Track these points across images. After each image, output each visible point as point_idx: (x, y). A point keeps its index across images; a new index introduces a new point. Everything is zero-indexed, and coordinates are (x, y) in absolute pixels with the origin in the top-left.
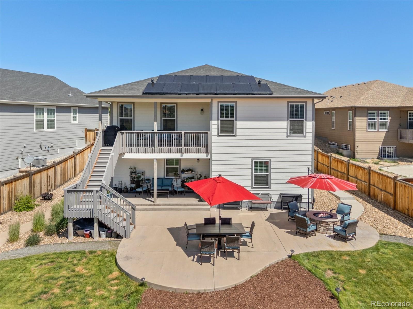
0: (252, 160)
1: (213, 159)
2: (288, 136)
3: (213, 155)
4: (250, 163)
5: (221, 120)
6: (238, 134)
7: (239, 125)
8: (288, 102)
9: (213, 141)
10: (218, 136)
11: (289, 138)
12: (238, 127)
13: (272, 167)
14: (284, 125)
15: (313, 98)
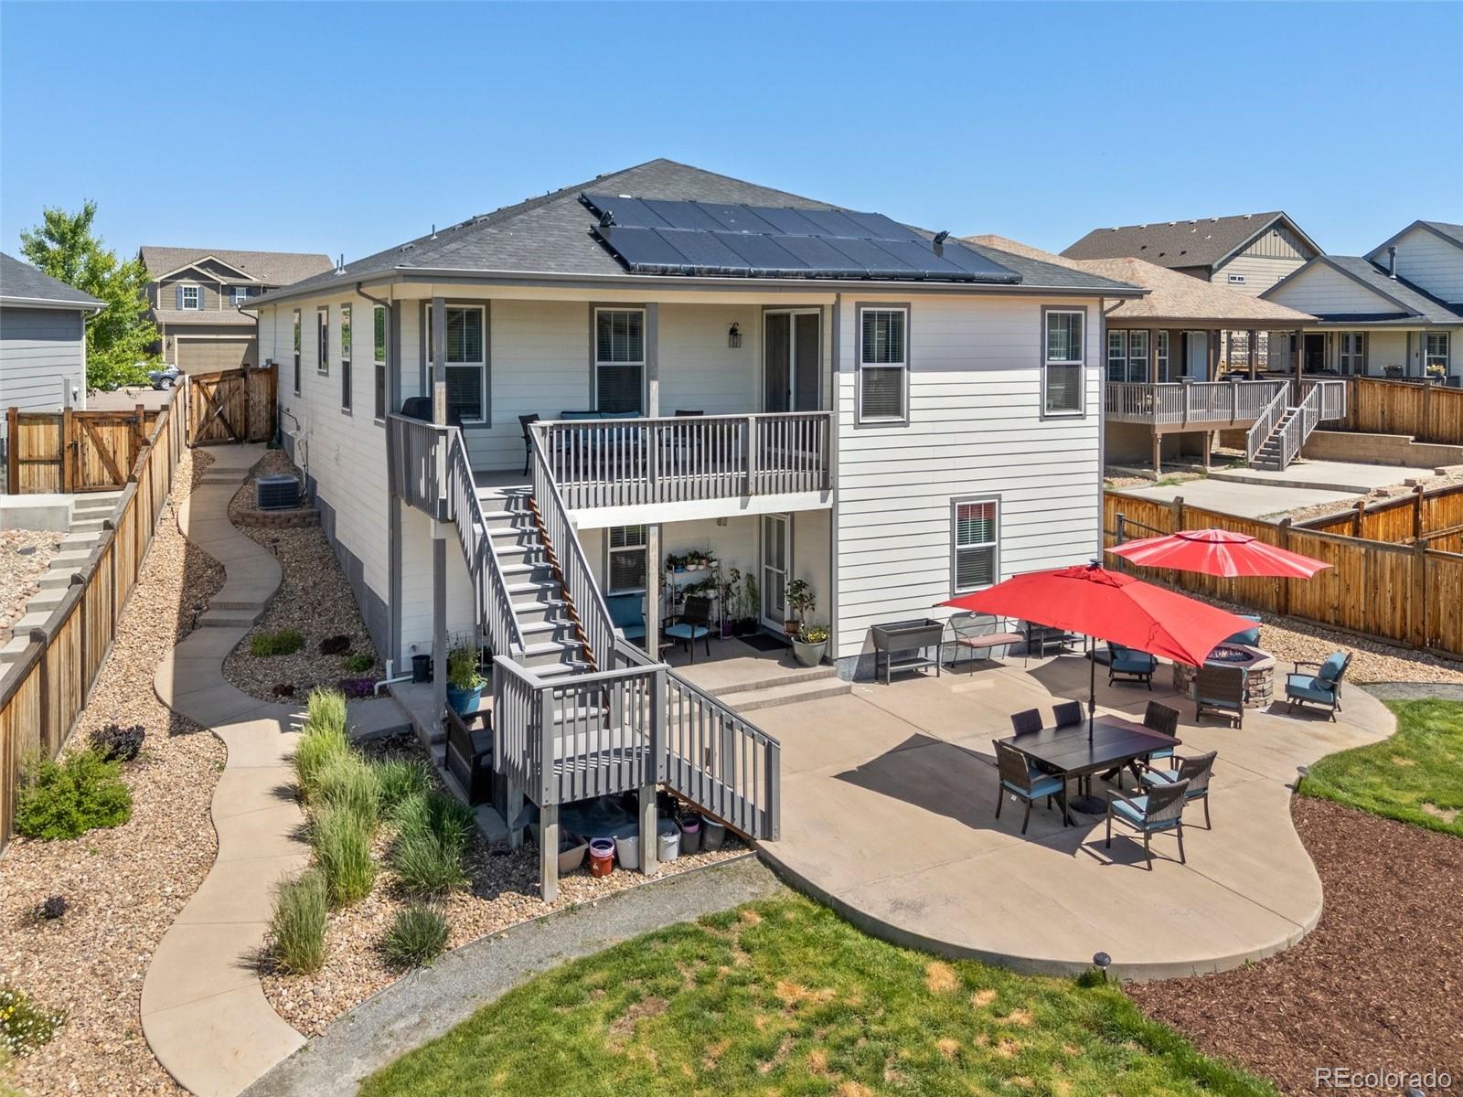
0: (953, 502)
1: (842, 508)
2: (1043, 418)
3: (842, 495)
4: (947, 513)
5: (864, 369)
6: (914, 416)
7: (919, 385)
8: (1044, 308)
9: (843, 444)
10: (858, 425)
11: (1047, 424)
12: (914, 391)
13: (1005, 520)
14: (1031, 381)
15: (1102, 295)
